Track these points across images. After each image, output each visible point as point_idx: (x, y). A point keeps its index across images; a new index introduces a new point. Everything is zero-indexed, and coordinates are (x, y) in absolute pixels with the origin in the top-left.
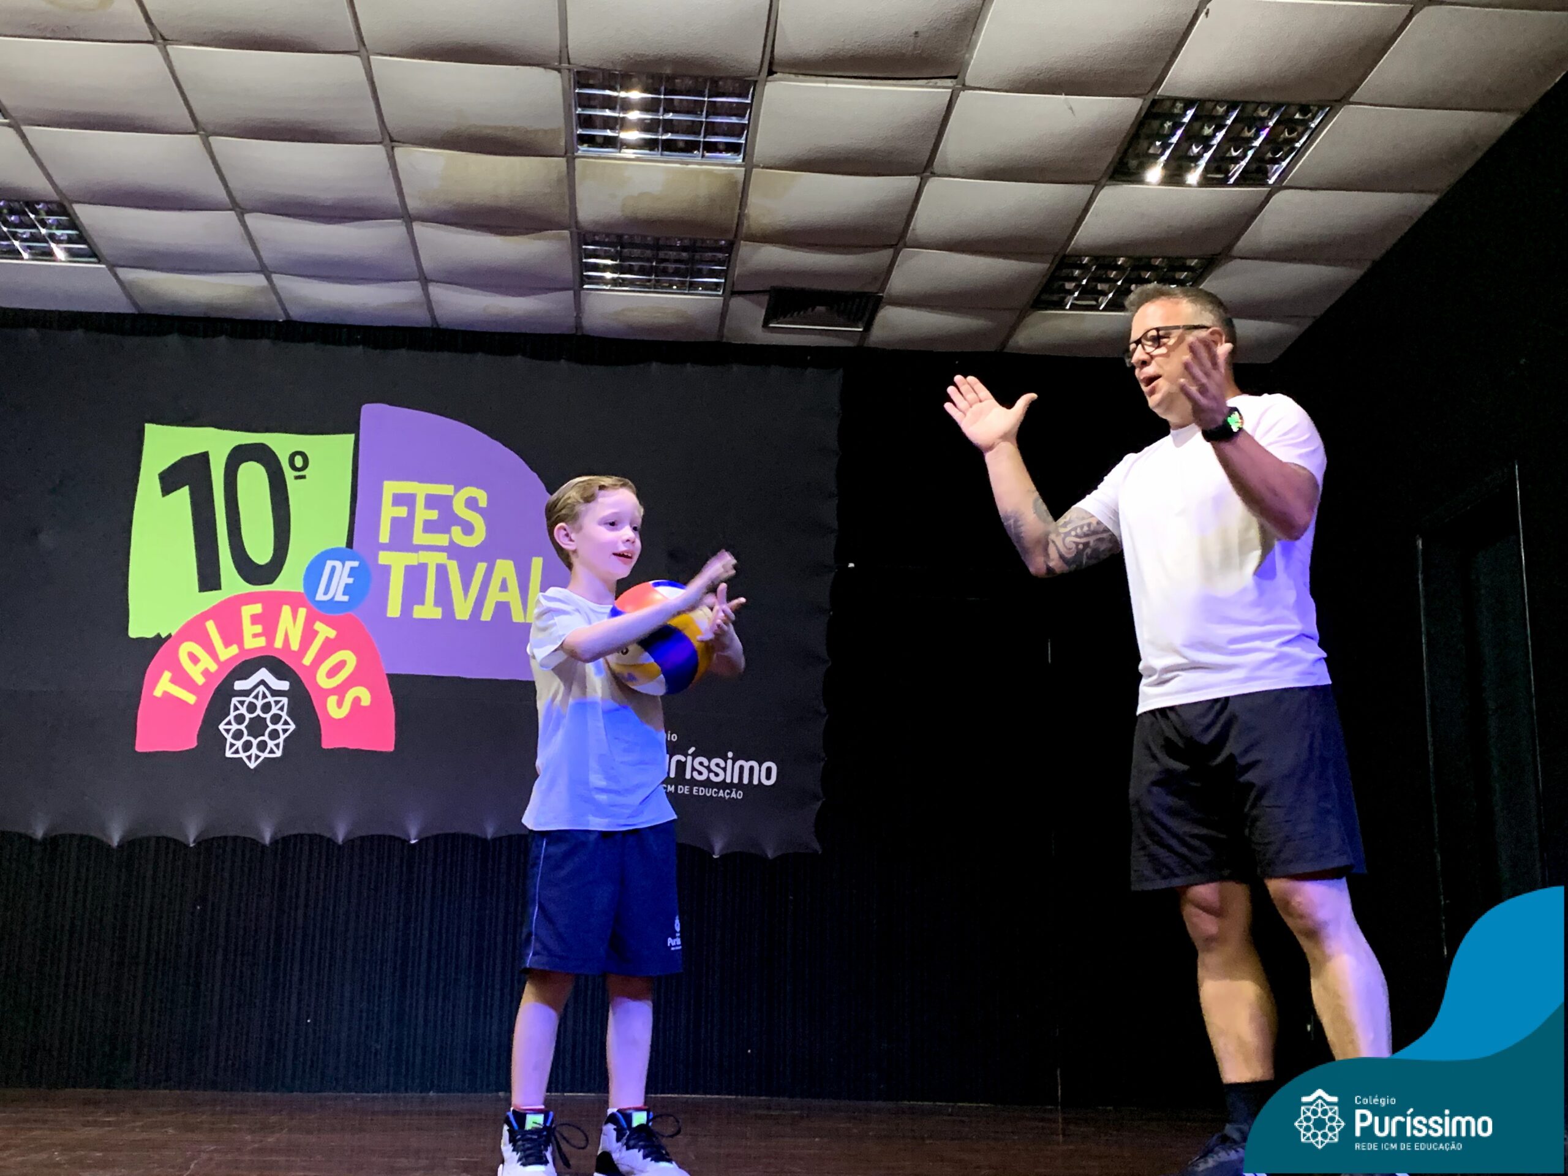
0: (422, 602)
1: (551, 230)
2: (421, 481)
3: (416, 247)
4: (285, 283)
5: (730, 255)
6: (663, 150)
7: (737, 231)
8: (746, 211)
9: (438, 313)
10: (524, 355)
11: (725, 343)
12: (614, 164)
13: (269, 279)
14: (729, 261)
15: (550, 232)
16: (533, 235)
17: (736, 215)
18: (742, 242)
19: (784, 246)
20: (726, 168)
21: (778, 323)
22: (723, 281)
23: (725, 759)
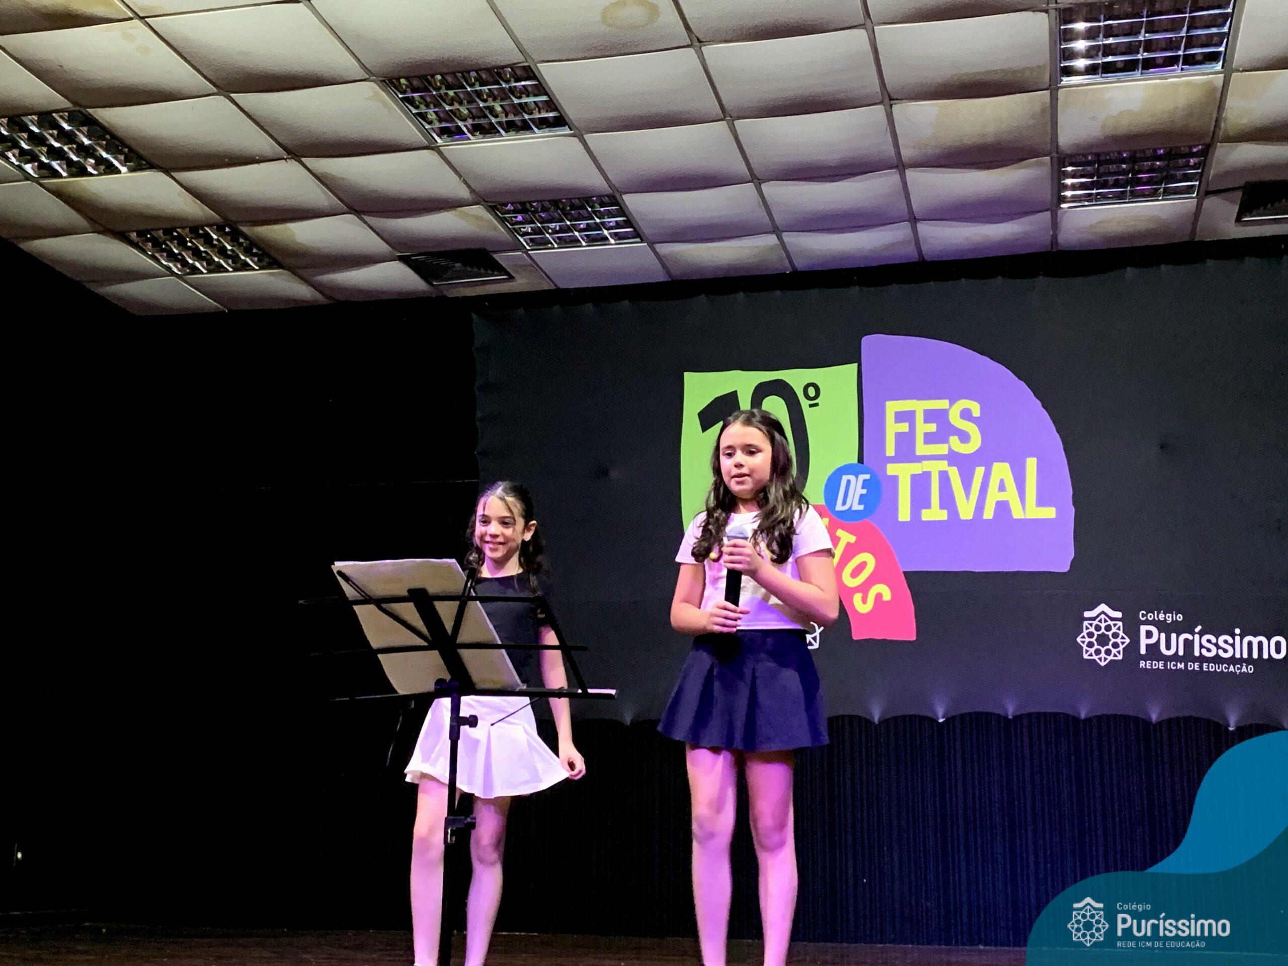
0: (928, 506)
1: (1032, 158)
2: (919, 399)
3: (908, 192)
4: (794, 240)
5: (1206, 159)
6: (1143, 69)
7: (1214, 132)
8: (1224, 115)
9: (924, 248)
10: (1004, 276)
11: (1199, 242)
12: (1097, 89)
13: (780, 238)
14: (1204, 165)
15: (1031, 160)
16: (1016, 165)
17: (1214, 119)
18: (1219, 144)
19: (1260, 142)
20: (1206, 77)
21: (1251, 217)
22: (1197, 183)
23: (1233, 635)
